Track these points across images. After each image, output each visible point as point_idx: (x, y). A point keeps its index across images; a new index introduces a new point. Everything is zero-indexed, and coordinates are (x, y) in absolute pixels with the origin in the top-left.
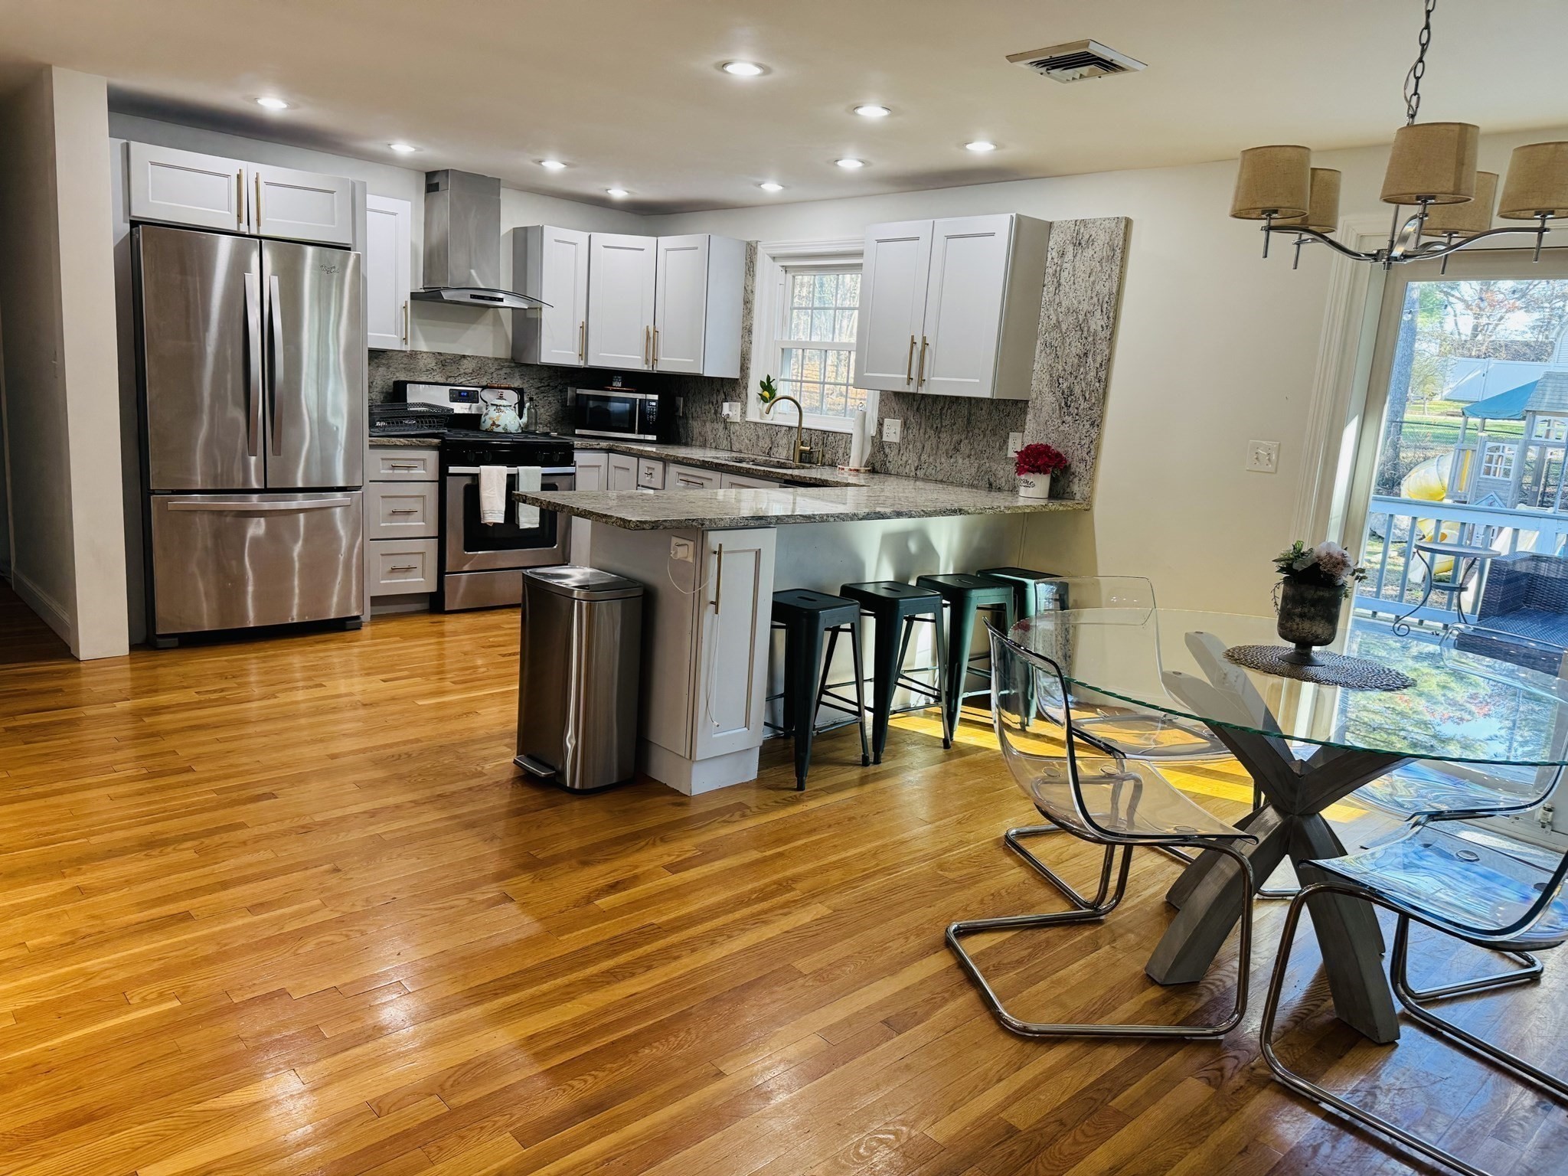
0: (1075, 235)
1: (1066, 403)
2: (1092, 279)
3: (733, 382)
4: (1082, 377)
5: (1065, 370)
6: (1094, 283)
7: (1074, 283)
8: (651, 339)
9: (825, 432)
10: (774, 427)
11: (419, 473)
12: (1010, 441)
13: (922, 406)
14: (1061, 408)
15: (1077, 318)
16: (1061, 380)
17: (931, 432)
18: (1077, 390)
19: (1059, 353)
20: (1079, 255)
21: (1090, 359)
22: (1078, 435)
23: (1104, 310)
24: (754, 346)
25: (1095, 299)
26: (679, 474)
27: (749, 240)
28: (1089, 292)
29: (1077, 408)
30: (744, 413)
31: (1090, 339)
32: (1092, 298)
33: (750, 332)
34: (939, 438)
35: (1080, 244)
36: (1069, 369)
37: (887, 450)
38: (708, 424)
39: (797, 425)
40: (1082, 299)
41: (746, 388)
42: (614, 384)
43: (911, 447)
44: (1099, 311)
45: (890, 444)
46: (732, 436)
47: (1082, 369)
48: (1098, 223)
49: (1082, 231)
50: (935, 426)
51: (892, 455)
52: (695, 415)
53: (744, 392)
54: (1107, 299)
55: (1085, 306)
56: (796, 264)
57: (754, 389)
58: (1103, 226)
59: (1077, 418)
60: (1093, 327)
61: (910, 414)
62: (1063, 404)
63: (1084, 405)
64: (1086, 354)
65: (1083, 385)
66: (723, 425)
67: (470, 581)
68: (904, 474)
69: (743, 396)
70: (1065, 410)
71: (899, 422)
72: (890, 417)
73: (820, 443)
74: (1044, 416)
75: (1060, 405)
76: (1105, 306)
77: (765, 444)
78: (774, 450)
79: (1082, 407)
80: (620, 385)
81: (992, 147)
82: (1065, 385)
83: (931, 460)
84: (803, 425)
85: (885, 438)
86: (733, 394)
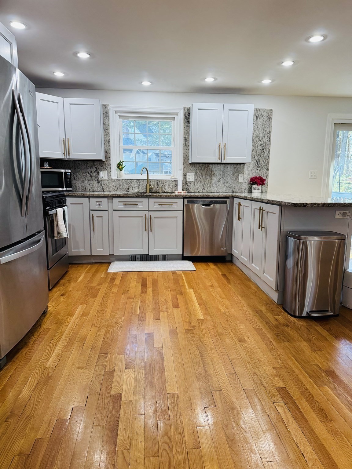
0: (256, 113)
6: (264, 128)
7: (257, 128)
9: (158, 180)
10: (129, 180)
12: (239, 177)
15: (259, 138)
16: (255, 157)
18: (261, 160)
19: (254, 149)
20: (258, 119)
21: (265, 151)
22: (262, 173)
23: (268, 136)
24: (111, 148)
25: (265, 133)
27: (104, 103)
30: (109, 175)
31: (264, 145)
33: (109, 142)
35: (258, 116)
39: (147, 179)
40: (260, 133)
41: (110, 165)
43: (199, 182)
45: (190, 182)
47: (262, 154)
50: (209, 174)
51: (191, 186)
54: (268, 133)
59: (262, 168)
60: (265, 141)
61: (198, 171)
64: (263, 149)
65: (263, 158)
68: (197, 192)
69: (108, 169)
72: (189, 173)
74: (250, 168)
75: (256, 165)
77: (126, 187)
78: (130, 189)
79: (263, 165)
80: (48, 166)
83: (209, 186)
85: (188, 180)
86: (101, 168)
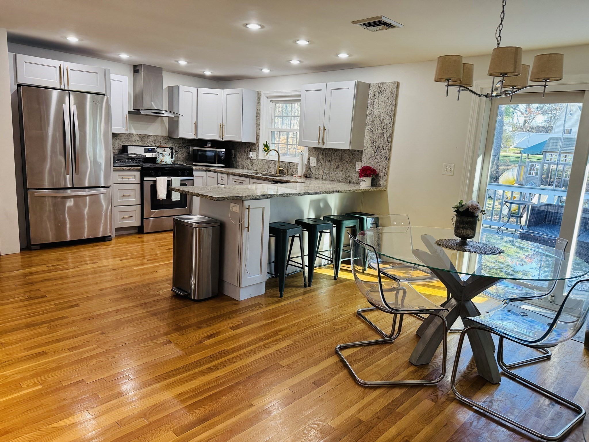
0: (379, 88)
1: (377, 151)
2: (385, 105)
3: (253, 144)
4: (382, 141)
5: (376, 139)
6: (386, 106)
7: (379, 106)
8: (222, 128)
9: (288, 162)
10: (269, 161)
11: (133, 180)
12: (357, 165)
13: (324, 153)
14: (375, 153)
15: (380, 119)
16: (375, 142)
17: (327, 162)
18: (381, 146)
19: (374, 132)
20: (380, 96)
21: (385, 135)
22: (381, 163)
23: (390, 116)
24: (261, 131)
25: (386, 112)
26: (233, 179)
27: (258, 91)
28: (384, 109)
29: (381, 153)
30: (258, 156)
31: (385, 127)
32: (385, 112)
33: (259, 125)
34: (331, 164)
35: (380, 92)
36: (377, 138)
37: (312, 169)
38: (244, 160)
39: (278, 160)
40: (381, 112)
41: (258, 146)
42: (208, 145)
43: (320, 167)
44: (388, 116)
45: (313, 167)
46: (253, 164)
47: (382, 138)
48: (387, 84)
49: (381, 87)
50: (329, 160)
51: (313, 171)
52: (239, 156)
53: (258, 148)
54: (391, 112)
55: (383, 115)
56: (276, 99)
57: (261, 147)
58: (388, 85)
59: (381, 156)
60: (386, 122)
61: (320, 156)
62: (375, 151)
63: (383, 152)
64: (383, 133)
65: (383, 144)
66: (250, 160)
67: (154, 221)
68: (318, 178)
69: (257, 149)
70: (376, 153)
71: (316, 158)
72: (312, 157)
73: (287, 167)
74: (369, 156)
75: (374, 152)
76: (390, 114)
77: (266, 167)
78: (269, 170)
79: (382, 152)
80: (210, 145)
81: (347, 56)
82: (376, 144)
83: (328, 172)
84: (280, 160)
85: (311, 165)
86: (253, 148)
